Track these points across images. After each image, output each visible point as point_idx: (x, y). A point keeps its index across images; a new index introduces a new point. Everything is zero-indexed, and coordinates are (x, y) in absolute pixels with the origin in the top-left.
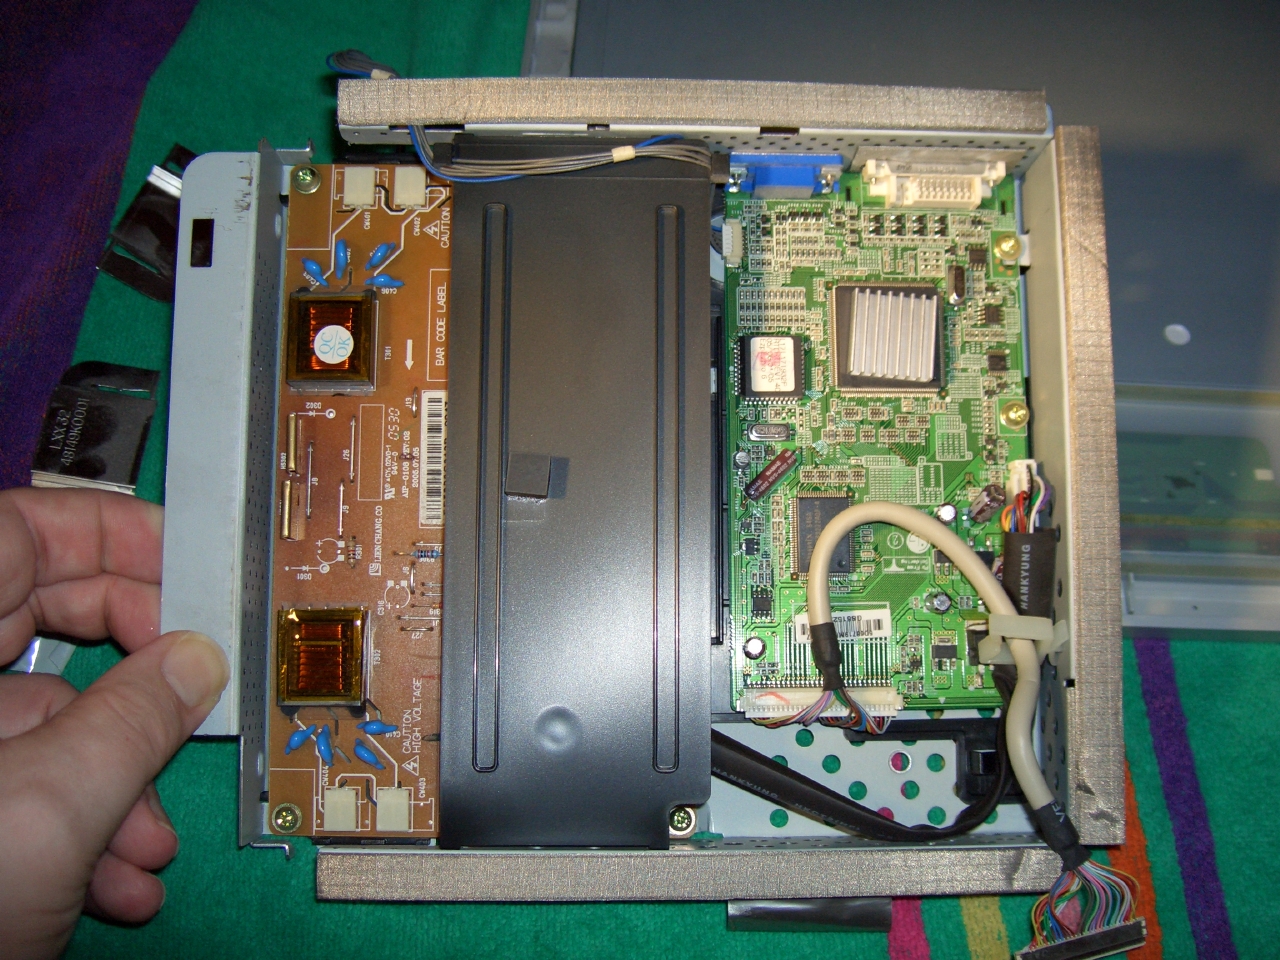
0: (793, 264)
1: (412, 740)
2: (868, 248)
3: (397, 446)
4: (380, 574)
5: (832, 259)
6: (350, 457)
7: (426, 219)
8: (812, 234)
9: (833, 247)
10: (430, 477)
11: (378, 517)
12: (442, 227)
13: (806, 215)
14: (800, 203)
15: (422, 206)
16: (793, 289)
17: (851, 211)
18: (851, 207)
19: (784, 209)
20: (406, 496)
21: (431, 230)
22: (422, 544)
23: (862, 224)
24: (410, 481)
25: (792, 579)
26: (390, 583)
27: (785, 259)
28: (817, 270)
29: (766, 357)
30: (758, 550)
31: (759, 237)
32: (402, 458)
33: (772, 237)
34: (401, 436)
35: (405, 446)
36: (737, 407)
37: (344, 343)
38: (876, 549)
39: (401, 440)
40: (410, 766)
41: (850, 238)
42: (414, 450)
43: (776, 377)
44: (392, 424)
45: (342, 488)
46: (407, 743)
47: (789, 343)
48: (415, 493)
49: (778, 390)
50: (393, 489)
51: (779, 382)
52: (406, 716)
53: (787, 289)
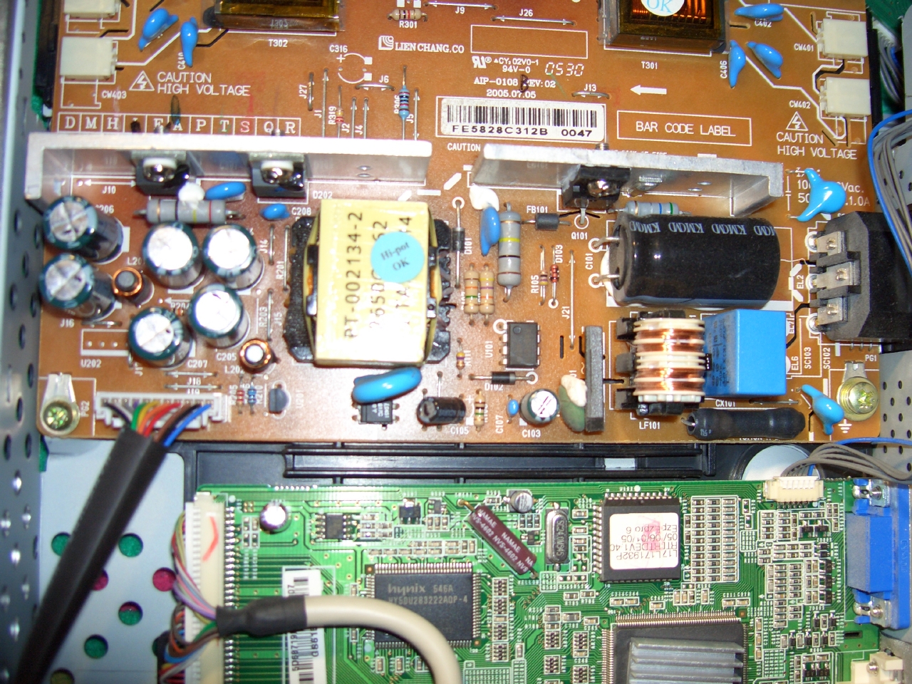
0: (767, 566)
1: (174, 83)
2: (788, 662)
3: (538, 72)
4: (380, 48)
5: (775, 616)
6: (523, 17)
7: (808, 115)
8: (804, 590)
9: (789, 617)
10: (500, 112)
11: (450, 48)
12: (800, 134)
13: (828, 581)
14: (841, 573)
15: (823, 112)
16: (736, 566)
17: (833, 639)
18: (837, 638)
19: (834, 554)
20: (477, 81)
21: (796, 120)
22: (417, 99)
23: (817, 653)
24: (494, 87)
25: (367, 566)
26: (368, 61)
27: (773, 556)
28: (761, 596)
29: (654, 533)
30: (405, 522)
31: (801, 523)
32: (523, 78)
33: (801, 539)
34: (550, 78)
35: (538, 82)
36: (589, 496)
37: (663, 5)
38: (405, 676)
39: (544, 78)
40: (142, 81)
41: (800, 638)
42: (533, 93)
43: (629, 545)
44: (564, 67)
45: (486, 7)
46: (170, 76)
47: (671, 561)
48: (481, 92)
49: (611, 548)
50: (484, 66)
51: (622, 550)
52: (204, 76)
53: (736, 558)
